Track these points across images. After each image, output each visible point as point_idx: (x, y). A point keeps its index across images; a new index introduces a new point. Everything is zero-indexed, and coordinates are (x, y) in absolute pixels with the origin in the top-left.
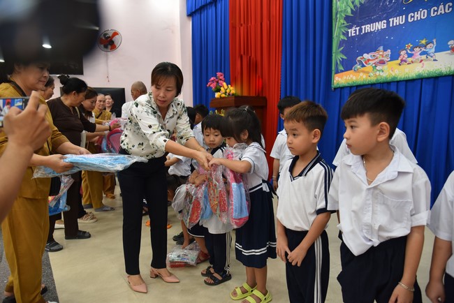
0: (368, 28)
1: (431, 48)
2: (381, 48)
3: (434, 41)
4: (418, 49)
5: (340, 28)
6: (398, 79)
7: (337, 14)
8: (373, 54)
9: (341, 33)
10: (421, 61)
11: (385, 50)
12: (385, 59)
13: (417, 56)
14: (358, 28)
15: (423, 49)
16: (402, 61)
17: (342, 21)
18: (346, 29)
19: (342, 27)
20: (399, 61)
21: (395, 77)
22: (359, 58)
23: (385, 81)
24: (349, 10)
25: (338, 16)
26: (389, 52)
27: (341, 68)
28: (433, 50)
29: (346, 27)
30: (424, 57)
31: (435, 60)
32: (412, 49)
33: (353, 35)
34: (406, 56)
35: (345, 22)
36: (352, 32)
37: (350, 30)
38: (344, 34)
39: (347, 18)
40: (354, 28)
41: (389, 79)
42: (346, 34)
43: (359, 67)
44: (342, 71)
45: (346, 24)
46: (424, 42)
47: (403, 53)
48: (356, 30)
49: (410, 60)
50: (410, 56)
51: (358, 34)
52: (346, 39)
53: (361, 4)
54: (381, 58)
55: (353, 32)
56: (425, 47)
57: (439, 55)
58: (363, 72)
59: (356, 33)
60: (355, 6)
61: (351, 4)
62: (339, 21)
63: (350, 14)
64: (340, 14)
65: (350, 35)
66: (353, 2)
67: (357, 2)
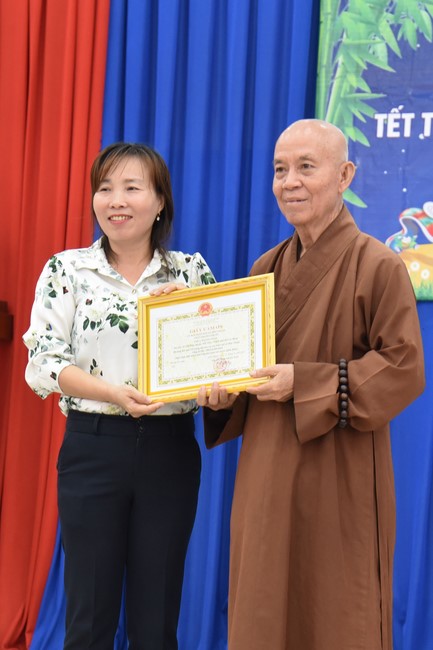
5: (345, 101)
7: (335, 51)
9: (349, 121)
14: (409, 117)
17: (354, 81)
18: (370, 112)
19: (354, 101)
22: (408, 213)
24: (381, 51)
25: (340, 59)
29: (370, 103)
33: (391, 134)
35: (365, 87)
36: (391, 123)
37: (380, 118)
38: (356, 122)
39: (371, 74)
40: (395, 114)
42: (369, 127)
43: (407, 240)
45: (369, 95)
48: (402, 121)
51: (407, 133)
52: (365, 142)
53: (420, 37)
55: (392, 125)
58: (421, 258)
59: (401, 129)
60: (403, 43)
61: (387, 33)
62: (344, 77)
63: (382, 62)
64: (347, 56)
65: (380, 134)
66: (396, 28)
67: (409, 31)
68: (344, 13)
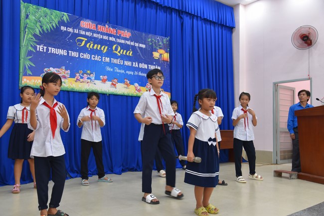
0: (53, 50)
1: (93, 76)
2: (64, 67)
3: (94, 73)
4: (85, 75)
5: (29, 40)
6: (75, 90)
7: (25, 28)
8: (58, 69)
9: (29, 45)
10: (88, 82)
11: (66, 69)
12: (66, 75)
13: (85, 79)
14: (45, 47)
15: (89, 76)
16: (77, 79)
17: (30, 36)
18: (35, 44)
19: (31, 41)
20: (75, 79)
21: (73, 89)
22: (46, 69)
23: (67, 90)
24: (37, 31)
25: (27, 30)
26: (69, 72)
27: (29, 72)
28: (94, 78)
29: (35, 42)
30: (89, 80)
31: (95, 84)
32: (83, 74)
33: (41, 50)
34: (79, 77)
35: (34, 38)
36: (40, 48)
37: (38, 46)
38: (31, 46)
39: (35, 35)
40: (42, 46)
41: (69, 89)
42: (35, 48)
44: (30, 75)
45: (35, 40)
46: (89, 72)
47: (78, 75)
48: (44, 48)
49: (81, 80)
50: (82, 78)
51: (45, 51)
52: (34, 51)
53: (47, 30)
54: (63, 74)
55: (41, 49)
56: (90, 75)
57: (97, 82)
59: (43, 50)
60: (43, 30)
61: (39, 27)
62: (28, 34)
63: (38, 33)
64: (28, 29)
65: (38, 50)
66: (41, 27)
67: (45, 28)
68: (27, 20)
